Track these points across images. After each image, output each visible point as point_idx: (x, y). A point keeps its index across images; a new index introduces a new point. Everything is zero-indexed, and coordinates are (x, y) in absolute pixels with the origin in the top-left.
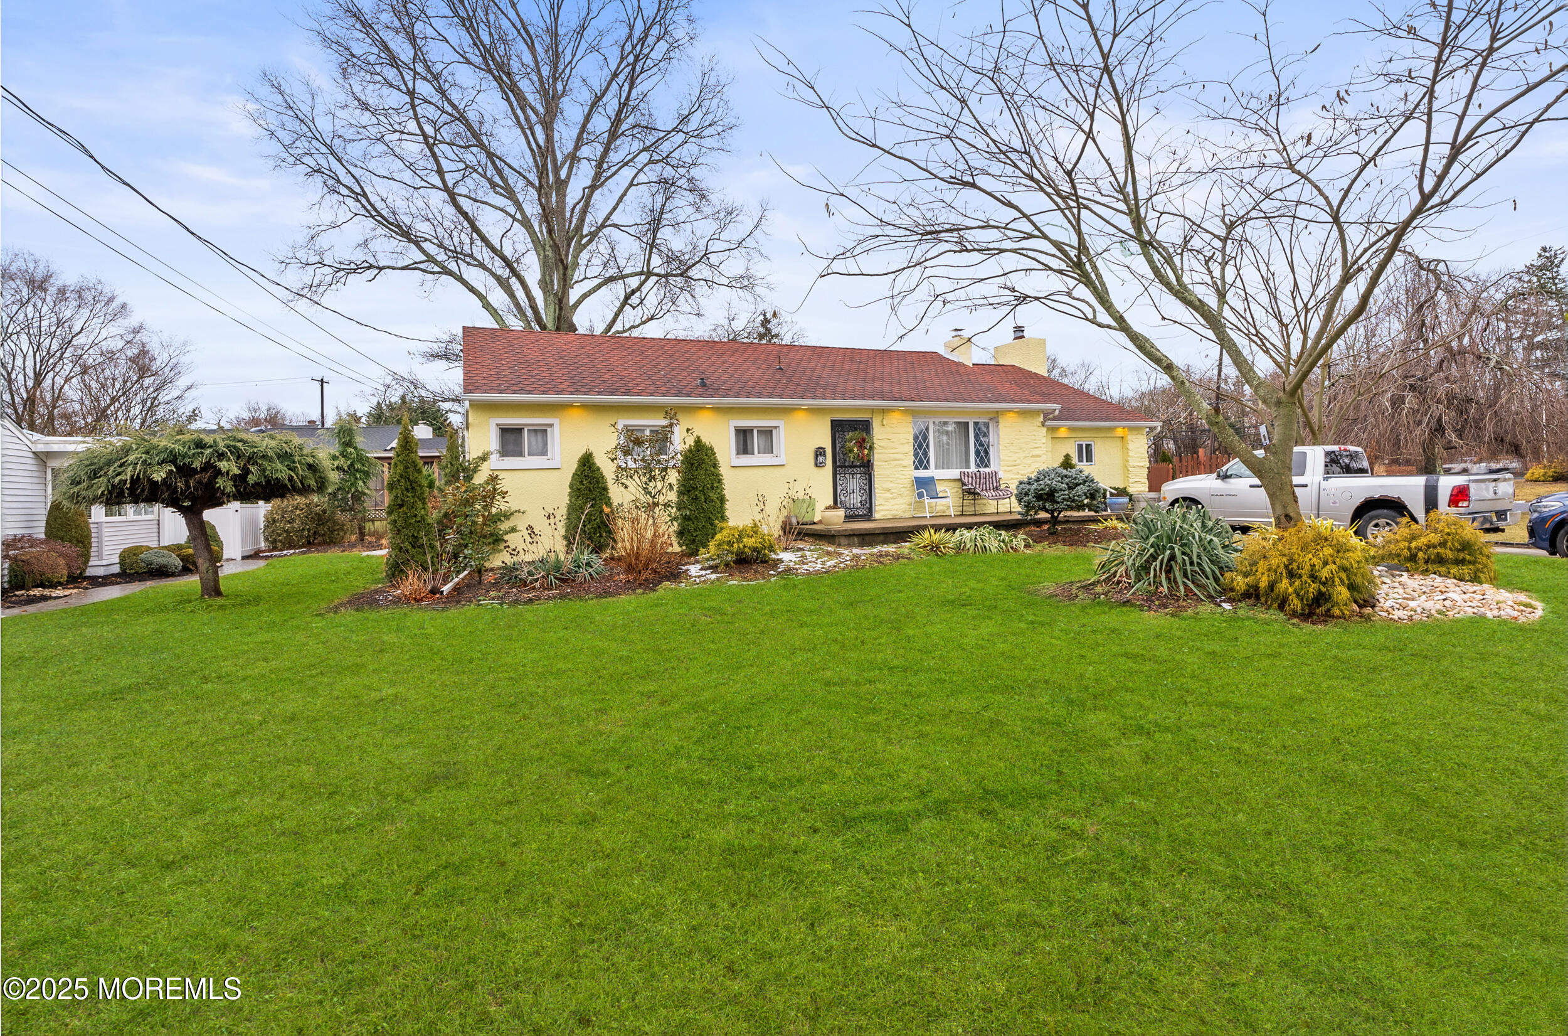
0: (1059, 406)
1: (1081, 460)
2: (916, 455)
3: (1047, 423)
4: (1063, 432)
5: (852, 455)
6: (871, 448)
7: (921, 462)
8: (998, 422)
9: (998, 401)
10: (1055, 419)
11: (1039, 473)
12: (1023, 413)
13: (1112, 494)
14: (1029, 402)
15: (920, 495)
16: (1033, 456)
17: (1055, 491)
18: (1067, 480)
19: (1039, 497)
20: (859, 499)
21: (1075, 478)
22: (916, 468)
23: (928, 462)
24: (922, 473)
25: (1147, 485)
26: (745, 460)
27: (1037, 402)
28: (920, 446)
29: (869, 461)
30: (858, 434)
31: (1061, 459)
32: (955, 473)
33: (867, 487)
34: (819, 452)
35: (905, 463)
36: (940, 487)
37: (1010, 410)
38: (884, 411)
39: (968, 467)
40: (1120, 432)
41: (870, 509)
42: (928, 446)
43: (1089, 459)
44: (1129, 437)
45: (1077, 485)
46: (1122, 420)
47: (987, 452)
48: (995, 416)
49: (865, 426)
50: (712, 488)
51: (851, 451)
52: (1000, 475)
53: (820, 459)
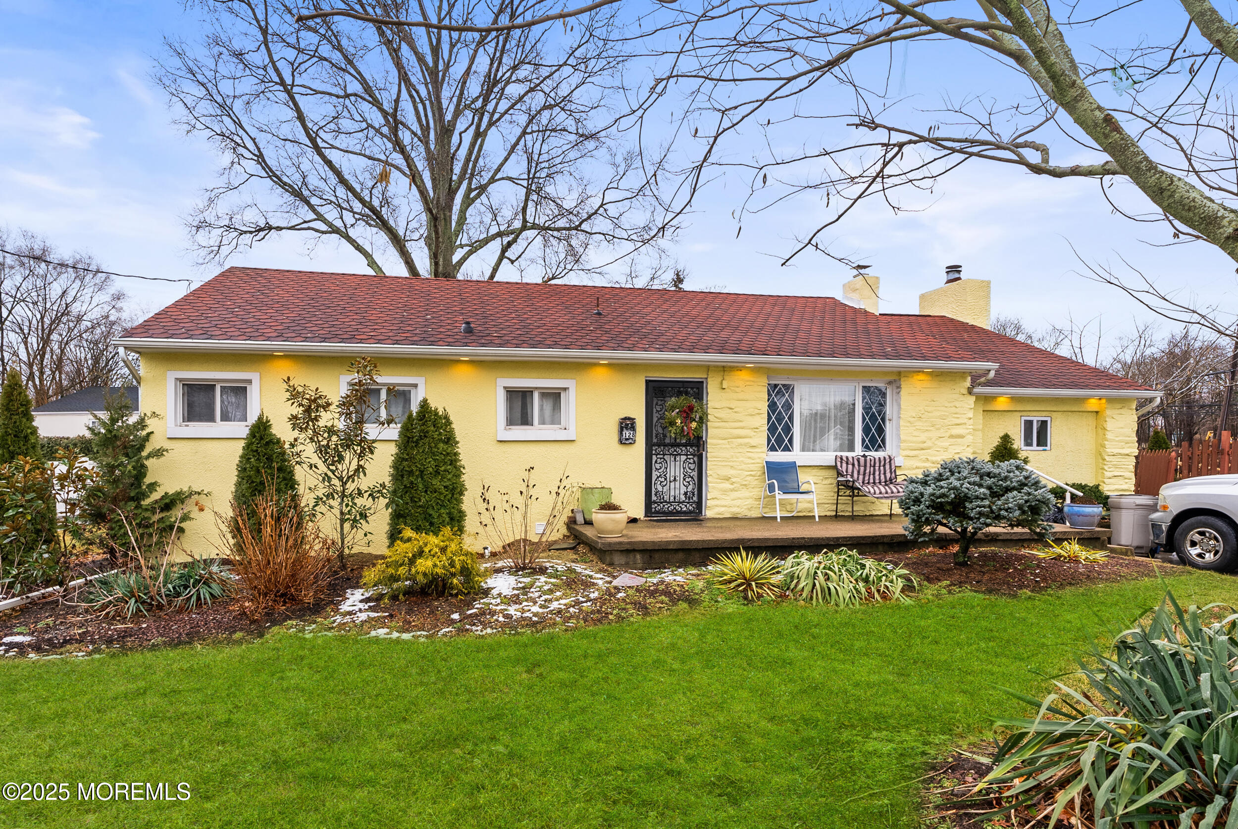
0: (996, 366)
1: (1028, 443)
2: (772, 429)
3: (976, 390)
4: (1002, 403)
5: (673, 430)
6: (702, 421)
7: (779, 441)
8: (899, 387)
9: (898, 357)
10: (989, 384)
11: (944, 467)
12: (939, 375)
13: (1074, 497)
14: (949, 358)
15: (771, 488)
16: (951, 436)
17: (967, 498)
18: (989, 481)
19: (938, 507)
20: (683, 489)
21: (1006, 479)
22: (772, 449)
23: (791, 441)
24: (780, 457)
25: (1133, 481)
26: (519, 432)
27: (962, 359)
28: (780, 419)
29: (699, 438)
30: (683, 401)
31: (995, 442)
32: (828, 457)
33: (695, 474)
34: (627, 424)
35: (753, 442)
36: (803, 476)
37: (919, 371)
38: (725, 369)
39: (851, 448)
40: (1093, 404)
41: (699, 504)
42: (791, 418)
43: (1042, 441)
44: (1108, 412)
45: (1008, 490)
46: (1098, 387)
47: (881, 430)
48: (896, 379)
49: (696, 389)
50: (437, 472)
51: (672, 423)
52: (898, 461)
53: (627, 433)
